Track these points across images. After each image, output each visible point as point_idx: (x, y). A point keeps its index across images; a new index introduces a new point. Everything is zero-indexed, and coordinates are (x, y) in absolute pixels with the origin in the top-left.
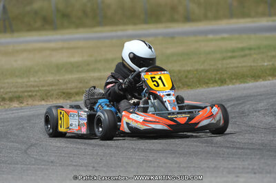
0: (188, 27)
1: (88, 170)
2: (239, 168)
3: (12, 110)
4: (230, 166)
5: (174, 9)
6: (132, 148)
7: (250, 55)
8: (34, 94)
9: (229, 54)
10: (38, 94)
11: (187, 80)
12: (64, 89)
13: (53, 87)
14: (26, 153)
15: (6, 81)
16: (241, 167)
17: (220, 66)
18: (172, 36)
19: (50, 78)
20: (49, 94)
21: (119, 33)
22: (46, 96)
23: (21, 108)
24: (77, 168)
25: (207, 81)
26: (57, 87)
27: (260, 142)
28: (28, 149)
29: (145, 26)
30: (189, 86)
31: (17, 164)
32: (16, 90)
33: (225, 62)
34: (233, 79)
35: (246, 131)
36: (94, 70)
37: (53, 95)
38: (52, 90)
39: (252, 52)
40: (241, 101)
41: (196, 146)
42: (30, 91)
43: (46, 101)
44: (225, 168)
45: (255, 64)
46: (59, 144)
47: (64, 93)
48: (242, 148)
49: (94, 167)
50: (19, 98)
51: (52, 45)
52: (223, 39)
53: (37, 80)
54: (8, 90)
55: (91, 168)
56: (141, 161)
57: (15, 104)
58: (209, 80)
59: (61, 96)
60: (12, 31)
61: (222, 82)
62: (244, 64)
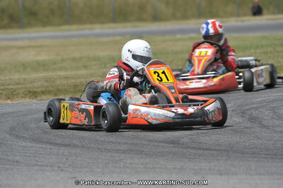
1: (53, 170)
6: (99, 149)
10: (4, 93)
13: (19, 86)
19: (16, 77)
21: (87, 32)
24: (43, 168)
43: (12, 100)
46: (24, 144)
47: (30, 92)
48: (209, 149)
49: (59, 167)
51: (20, 43)
55: (56, 168)
59: (27, 94)
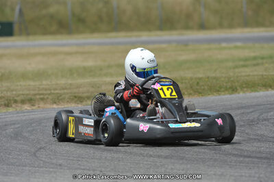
0: (202, 35)
2: (246, 177)
3: (24, 113)
4: (236, 174)
5: (189, 16)
7: (263, 64)
8: (46, 97)
9: (242, 63)
11: (198, 87)
12: (75, 93)
14: (35, 156)
15: (18, 84)
16: (247, 175)
17: (232, 74)
18: (185, 43)
20: (60, 98)
22: (58, 99)
23: (33, 111)
25: (218, 88)
26: (69, 91)
27: (268, 150)
28: (37, 151)
29: (159, 33)
30: (200, 93)
31: (25, 166)
32: (28, 92)
33: (237, 70)
34: (244, 88)
35: (255, 139)
36: (106, 75)
37: (64, 99)
38: (64, 94)
39: (265, 61)
40: (251, 110)
41: (204, 153)
42: (42, 94)
44: (231, 176)
45: (267, 74)
50: (30, 101)
52: (236, 47)
53: (49, 83)
54: (21, 93)
56: (149, 166)
57: (27, 107)
58: (221, 88)
60: (28, 34)
61: (233, 90)
62: (255, 73)
